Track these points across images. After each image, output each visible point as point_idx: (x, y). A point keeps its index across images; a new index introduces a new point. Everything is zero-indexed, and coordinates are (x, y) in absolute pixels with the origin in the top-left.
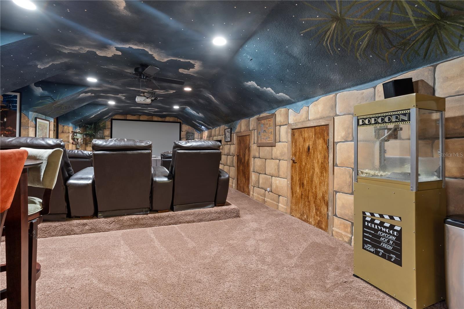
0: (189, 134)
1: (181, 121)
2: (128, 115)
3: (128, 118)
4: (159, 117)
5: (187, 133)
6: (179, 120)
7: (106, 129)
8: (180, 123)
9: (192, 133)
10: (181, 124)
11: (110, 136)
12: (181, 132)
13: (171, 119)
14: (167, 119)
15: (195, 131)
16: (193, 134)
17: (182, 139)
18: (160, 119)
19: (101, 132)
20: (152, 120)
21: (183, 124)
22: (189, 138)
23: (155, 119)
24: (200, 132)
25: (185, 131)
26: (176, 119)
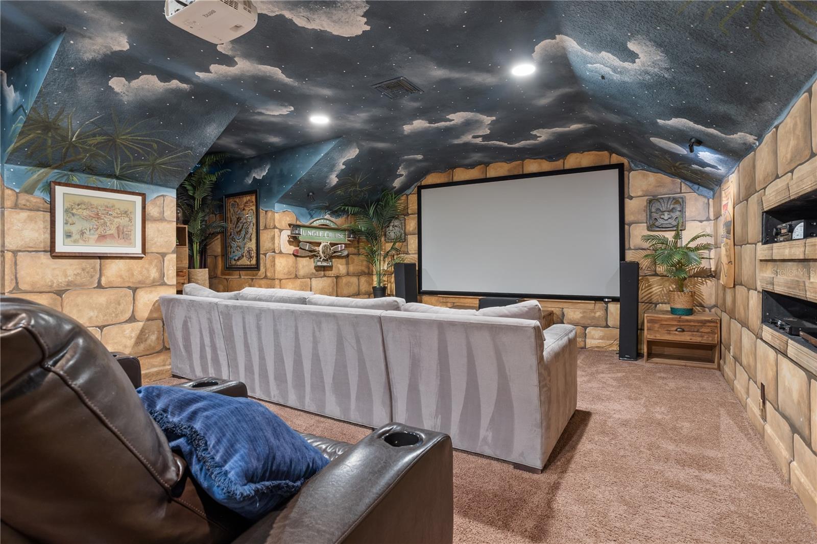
0: (656, 205)
1: (625, 161)
2: (458, 169)
3: (456, 179)
4: (544, 160)
5: (653, 200)
6: (615, 159)
7: (408, 214)
8: (620, 167)
9: (674, 198)
10: (626, 173)
11: (416, 231)
12: (627, 201)
13: (586, 159)
14: (572, 160)
15: (689, 190)
16: (675, 203)
17: (630, 225)
18: (546, 166)
19: (396, 224)
20: (521, 173)
21: (631, 170)
22: (661, 221)
23: (532, 166)
24: (712, 189)
25: (640, 193)
26: (604, 157)
